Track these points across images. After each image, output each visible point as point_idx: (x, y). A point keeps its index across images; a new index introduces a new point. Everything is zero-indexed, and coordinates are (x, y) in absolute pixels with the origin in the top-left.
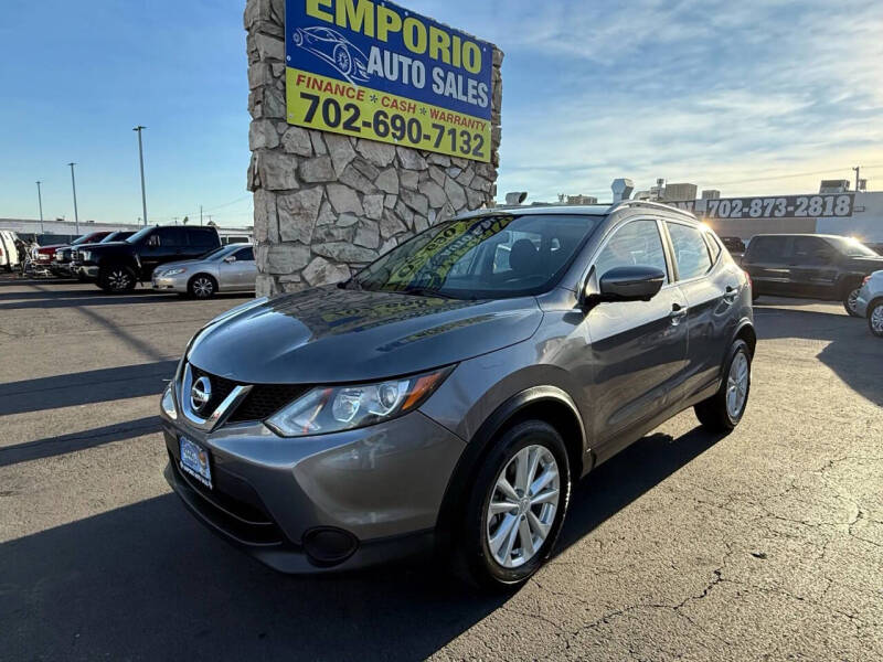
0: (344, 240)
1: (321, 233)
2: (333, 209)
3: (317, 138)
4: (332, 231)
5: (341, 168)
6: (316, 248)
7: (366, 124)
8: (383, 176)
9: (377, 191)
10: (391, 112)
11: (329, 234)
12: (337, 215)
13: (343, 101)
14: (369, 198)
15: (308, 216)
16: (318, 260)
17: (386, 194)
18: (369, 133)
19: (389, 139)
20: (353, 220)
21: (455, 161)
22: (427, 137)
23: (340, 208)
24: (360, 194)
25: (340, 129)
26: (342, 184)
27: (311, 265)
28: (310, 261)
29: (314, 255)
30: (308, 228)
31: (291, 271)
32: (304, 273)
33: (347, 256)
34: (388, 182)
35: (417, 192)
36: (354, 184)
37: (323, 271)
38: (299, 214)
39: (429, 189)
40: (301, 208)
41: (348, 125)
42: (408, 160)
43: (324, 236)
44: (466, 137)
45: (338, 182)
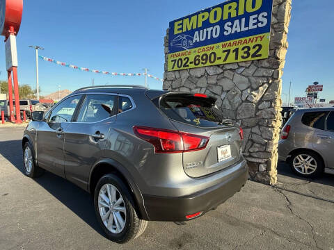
3: (177, 73)
7: (191, 63)
8: (200, 81)
9: (197, 88)
10: (201, 54)
13: (183, 57)
17: (201, 88)
18: (192, 66)
19: (200, 65)
21: (240, 64)
22: (220, 58)
25: (182, 68)
35: (216, 84)
41: (185, 66)
42: (211, 71)
44: (246, 50)
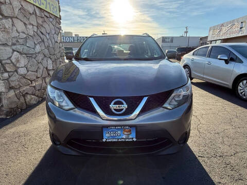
0: (23, 44)
1: (14, 41)
2: (17, 30)
4: (19, 40)
5: (16, 11)
6: (14, 47)
11: (17, 41)
12: (19, 33)
14: (28, 26)
15: (8, 32)
16: (15, 53)
20: (25, 36)
23: (20, 30)
24: (25, 24)
26: (18, 19)
27: (14, 55)
28: (13, 53)
29: (14, 51)
30: (9, 38)
31: (6, 58)
32: (11, 59)
33: (25, 51)
34: (33, 20)
36: (22, 20)
37: (18, 58)
38: (4, 31)
39: (46, 25)
40: (5, 28)
43: (16, 42)
45: (16, 17)
